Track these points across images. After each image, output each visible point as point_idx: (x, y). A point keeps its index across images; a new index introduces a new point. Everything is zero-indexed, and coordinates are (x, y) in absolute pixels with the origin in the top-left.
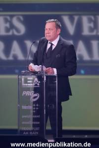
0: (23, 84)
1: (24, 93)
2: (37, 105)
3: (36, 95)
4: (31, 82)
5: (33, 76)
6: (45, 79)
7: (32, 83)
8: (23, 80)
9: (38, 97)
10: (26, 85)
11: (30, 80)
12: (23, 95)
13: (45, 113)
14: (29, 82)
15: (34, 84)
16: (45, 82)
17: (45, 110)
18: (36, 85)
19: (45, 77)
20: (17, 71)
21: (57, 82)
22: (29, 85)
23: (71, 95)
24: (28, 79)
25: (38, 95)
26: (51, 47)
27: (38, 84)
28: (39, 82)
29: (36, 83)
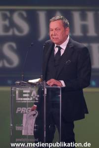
0: (18, 99)
1: (19, 110)
2: (35, 125)
4: (27, 95)
5: (30, 88)
6: (45, 93)
7: (29, 97)
8: (17, 92)
10: (22, 99)
11: (26, 93)
12: (17, 112)
13: (45, 136)
14: (24, 95)
15: (31, 99)
16: (45, 96)
17: (45, 132)
19: (46, 90)
20: (9, 82)
21: (60, 96)
23: (88, 113)
24: (24, 92)
25: (36, 113)
26: (59, 52)
28: (38, 96)
29: (34, 97)
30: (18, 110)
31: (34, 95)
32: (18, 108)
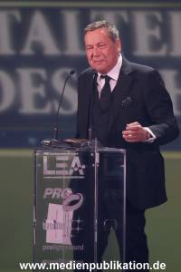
1: (49, 192)
2: (78, 221)
3: (76, 197)
5: (69, 153)
6: (97, 160)
7: (68, 169)
9: (81, 201)
13: (96, 240)
16: (96, 166)
17: (96, 233)
18: (76, 173)
19: (97, 155)
20: (32, 141)
21: (124, 166)
22: (59, 172)
25: (80, 198)
27: (81, 172)
28: (84, 167)
29: (76, 169)
30: (47, 193)
31: (76, 166)
32: (47, 190)
